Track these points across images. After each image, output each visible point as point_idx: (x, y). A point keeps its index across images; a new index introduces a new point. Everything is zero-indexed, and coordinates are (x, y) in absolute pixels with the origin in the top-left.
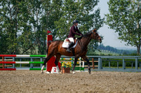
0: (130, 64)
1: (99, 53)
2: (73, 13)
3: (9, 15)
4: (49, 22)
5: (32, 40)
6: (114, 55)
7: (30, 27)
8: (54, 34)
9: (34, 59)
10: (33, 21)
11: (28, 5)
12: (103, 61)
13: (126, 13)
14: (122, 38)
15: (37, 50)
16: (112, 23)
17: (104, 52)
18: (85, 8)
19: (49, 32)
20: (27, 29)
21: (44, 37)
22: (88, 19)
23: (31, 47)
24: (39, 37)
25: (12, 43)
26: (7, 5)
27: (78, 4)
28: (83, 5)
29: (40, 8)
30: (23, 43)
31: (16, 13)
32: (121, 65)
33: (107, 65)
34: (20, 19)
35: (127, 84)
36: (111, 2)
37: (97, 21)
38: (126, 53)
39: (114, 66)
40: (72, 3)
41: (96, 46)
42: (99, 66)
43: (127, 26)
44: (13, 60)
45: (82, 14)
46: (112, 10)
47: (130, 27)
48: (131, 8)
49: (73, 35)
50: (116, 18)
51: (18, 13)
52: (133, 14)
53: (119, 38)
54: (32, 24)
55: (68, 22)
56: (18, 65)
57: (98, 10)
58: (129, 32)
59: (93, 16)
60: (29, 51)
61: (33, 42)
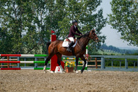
0: (132, 64)
1: (102, 53)
2: (77, 13)
3: (13, 16)
4: (53, 22)
5: (36, 40)
6: (117, 55)
7: (34, 27)
8: (58, 34)
9: (38, 59)
10: (37, 21)
11: (33, 5)
12: (106, 61)
13: (128, 13)
14: (124, 38)
15: (41, 50)
16: (114, 23)
17: (106, 52)
18: (88, 8)
19: (53, 32)
20: (32, 29)
21: (48, 37)
22: (91, 19)
23: (35, 47)
24: (43, 37)
25: (17, 43)
26: (12, 6)
27: (81, 4)
28: (87, 5)
29: (44, 8)
30: (27, 43)
31: (21, 13)
32: (123, 65)
33: (110, 65)
34: (25, 19)
35: (130, 83)
36: (114, 2)
37: (100, 21)
38: (128, 53)
39: (117, 65)
40: (75, 3)
41: (99, 45)
42: (101, 65)
43: (129, 26)
44: (18, 59)
45: (85, 14)
46: (115, 10)
47: (132, 27)
48: (133, 8)
49: (73, 35)
50: (119, 18)
51: (22, 13)
52: (135, 14)
53: (122, 38)
54: (36, 24)
55: (71, 22)
56: (23, 65)
57: (101, 10)
58: (132, 32)
59: (95, 16)
60: (33, 50)
61: (37, 42)
